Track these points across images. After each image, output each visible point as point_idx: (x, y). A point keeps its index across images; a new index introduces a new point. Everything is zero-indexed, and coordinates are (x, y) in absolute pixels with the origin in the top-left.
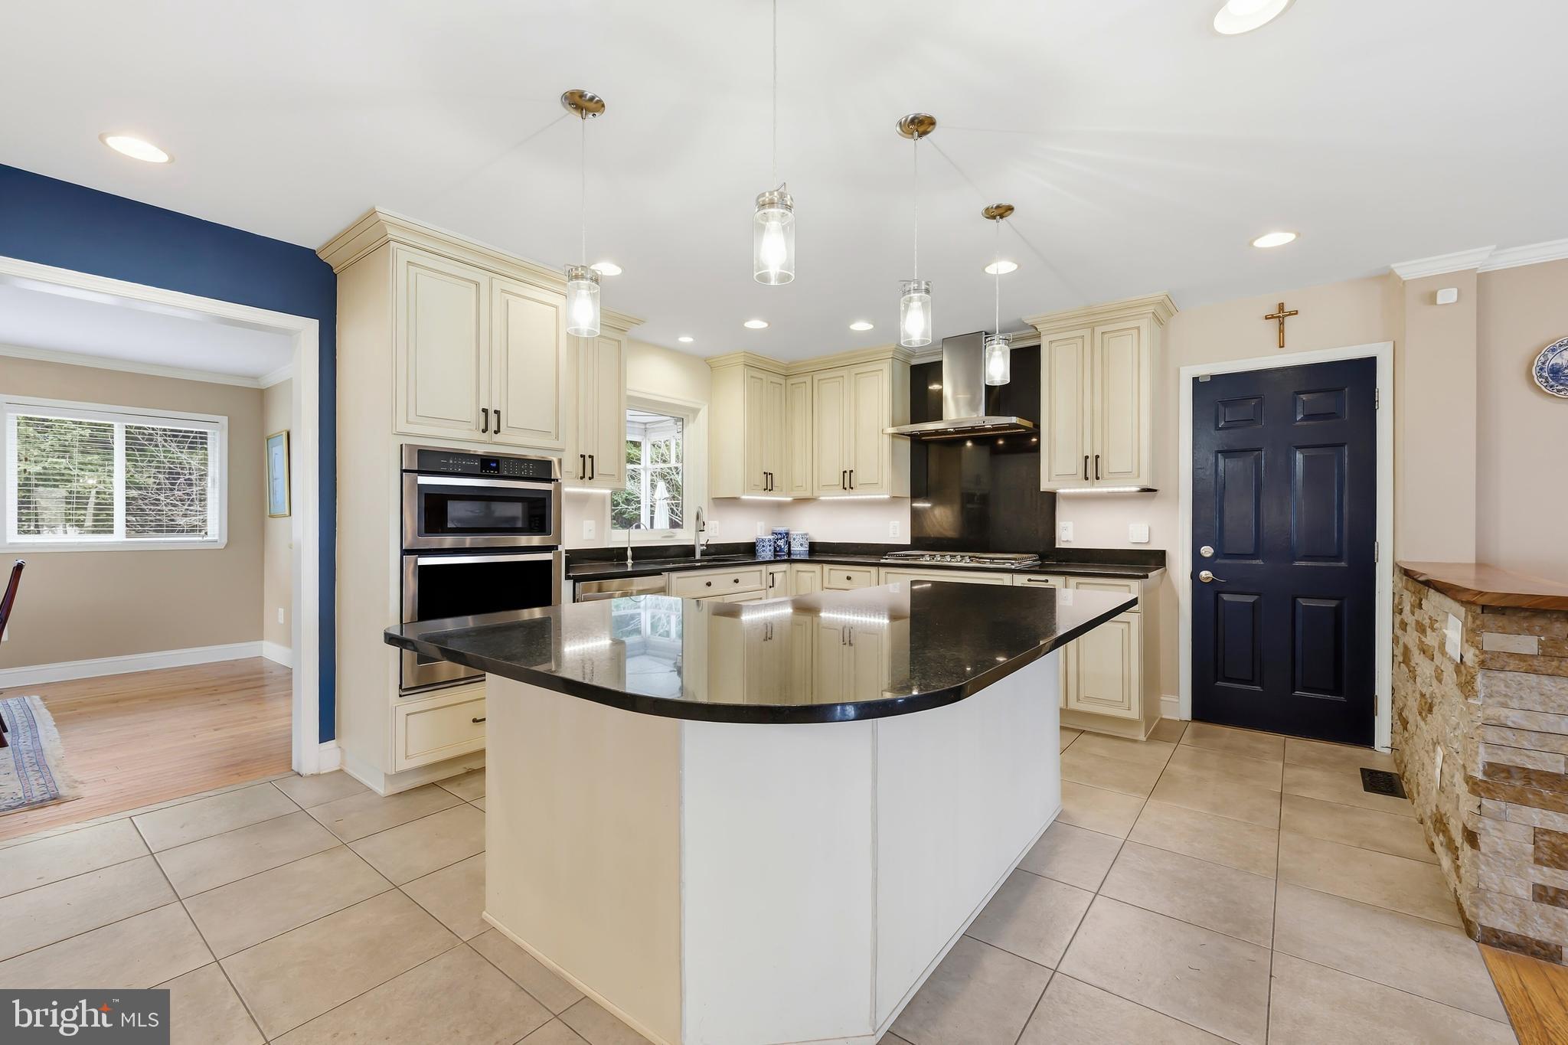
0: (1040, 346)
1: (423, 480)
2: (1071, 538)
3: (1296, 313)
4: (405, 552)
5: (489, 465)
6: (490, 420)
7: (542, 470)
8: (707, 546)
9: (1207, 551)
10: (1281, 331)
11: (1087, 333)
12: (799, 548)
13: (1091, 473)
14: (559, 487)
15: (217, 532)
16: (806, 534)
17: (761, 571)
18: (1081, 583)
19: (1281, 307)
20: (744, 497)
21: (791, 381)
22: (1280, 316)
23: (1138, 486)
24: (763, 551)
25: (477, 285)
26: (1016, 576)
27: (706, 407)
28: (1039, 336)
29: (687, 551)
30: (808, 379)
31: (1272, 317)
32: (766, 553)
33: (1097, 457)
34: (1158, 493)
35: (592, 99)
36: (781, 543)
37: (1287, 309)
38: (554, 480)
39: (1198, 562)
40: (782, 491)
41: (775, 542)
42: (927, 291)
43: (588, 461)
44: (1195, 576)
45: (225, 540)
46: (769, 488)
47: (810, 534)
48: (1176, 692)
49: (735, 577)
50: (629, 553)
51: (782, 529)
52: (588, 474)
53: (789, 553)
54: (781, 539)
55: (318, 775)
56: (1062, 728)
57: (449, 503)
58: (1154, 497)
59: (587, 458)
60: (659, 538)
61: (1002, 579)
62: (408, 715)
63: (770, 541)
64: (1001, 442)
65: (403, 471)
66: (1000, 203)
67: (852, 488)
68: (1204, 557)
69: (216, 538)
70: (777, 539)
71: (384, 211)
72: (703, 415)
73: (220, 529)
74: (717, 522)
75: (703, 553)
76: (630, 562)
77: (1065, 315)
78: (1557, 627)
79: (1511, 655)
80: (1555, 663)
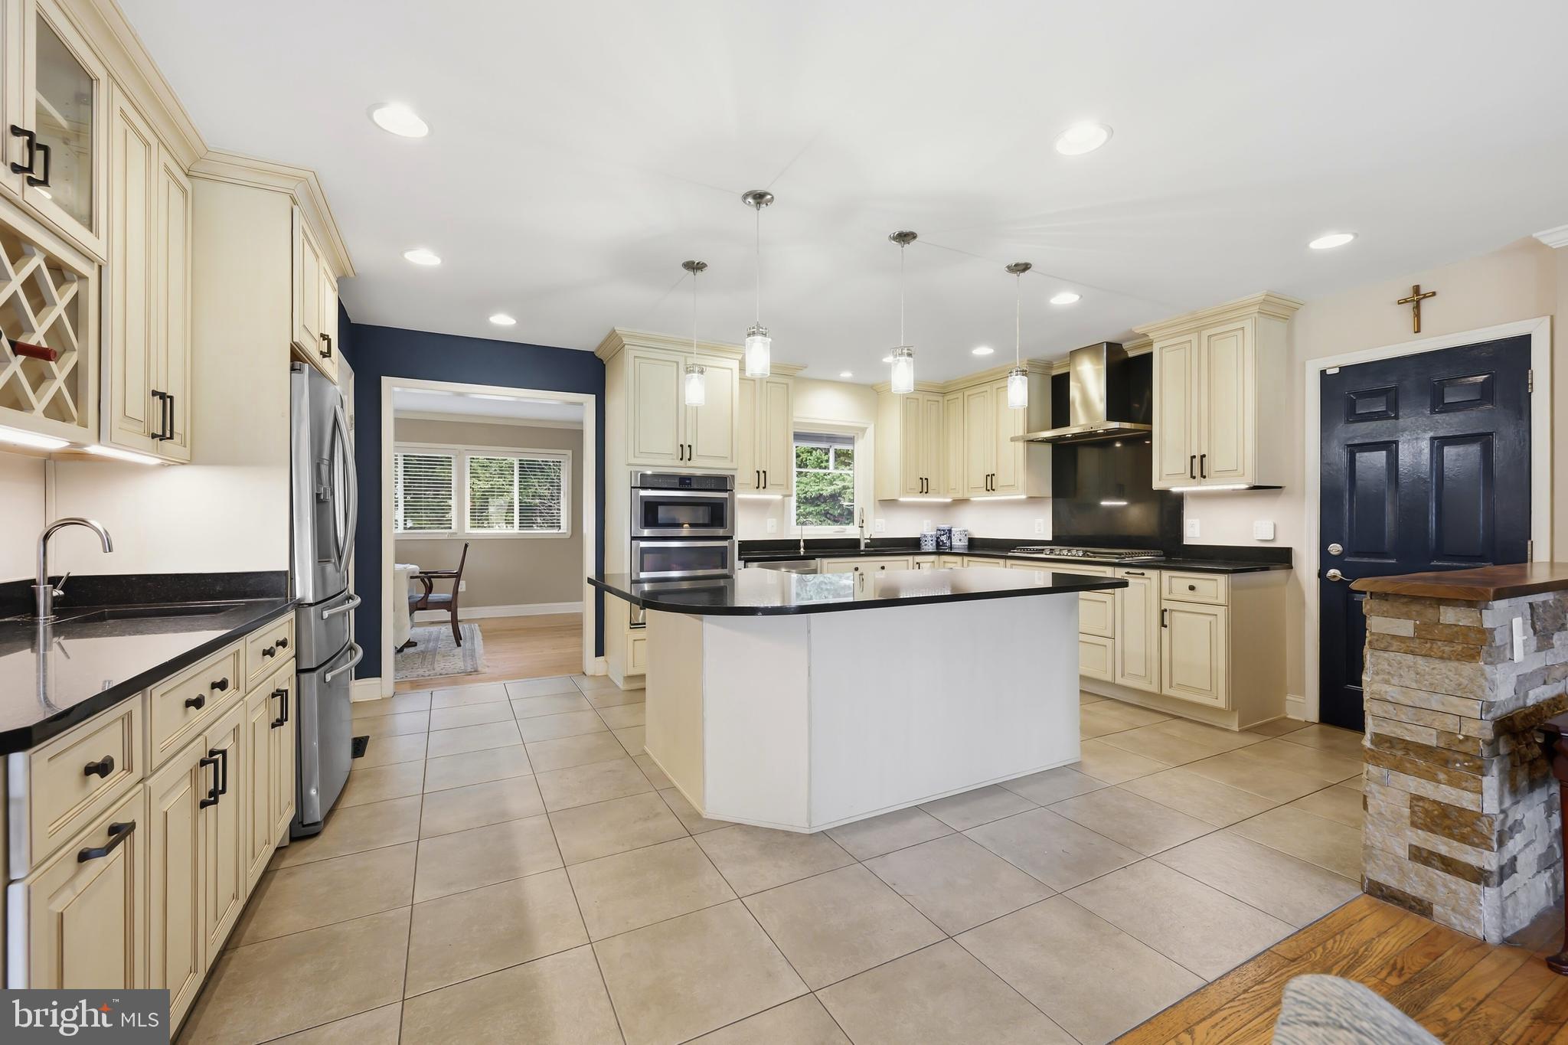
0: (1152, 353)
1: (643, 493)
2: (1198, 535)
3: (1434, 294)
4: (633, 538)
5: (685, 482)
6: (685, 452)
7: (722, 483)
8: (870, 539)
9: (1335, 548)
10: (1417, 315)
11: (1194, 337)
12: (959, 542)
13: (1197, 472)
14: (732, 497)
15: (566, 527)
16: (965, 531)
17: (907, 560)
18: (1174, 577)
19: (1417, 289)
20: (901, 499)
21: (948, 397)
22: (1417, 298)
23: (1247, 484)
24: (926, 545)
25: (677, 363)
26: (1117, 569)
27: (873, 425)
28: (1150, 344)
29: (855, 543)
30: (960, 395)
31: (1406, 301)
32: (929, 546)
33: (1204, 456)
34: (1285, 490)
35: (698, 263)
36: (944, 538)
37: (1423, 291)
38: (729, 490)
39: (1326, 560)
40: (939, 493)
41: (938, 538)
42: (910, 355)
43: (762, 475)
44: (1322, 574)
45: (570, 533)
46: (924, 489)
47: (969, 530)
48: (1301, 692)
49: (882, 564)
50: (802, 544)
51: (946, 527)
52: (762, 484)
53: (951, 548)
54: (943, 535)
55: (594, 676)
56: (1082, 692)
57: (659, 507)
58: (1280, 494)
59: (761, 472)
60: (832, 533)
61: (1105, 572)
62: (635, 640)
63: (932, 536)
64: (1118, 445)
65: (632, 487)
66: (1017, 262)
67: (994, 490)
68: (1333, 555)
69: (565, 531)
70: (941, 535)
71: (619, 330)
72: (870, 432)
73: (568, 526)
74: (883, 520)
75: (867, 545)
76: (802, 549)
77: (1169, 323)
78: (1430, 613)
79: (1394, 637)
80: (1428, 645)
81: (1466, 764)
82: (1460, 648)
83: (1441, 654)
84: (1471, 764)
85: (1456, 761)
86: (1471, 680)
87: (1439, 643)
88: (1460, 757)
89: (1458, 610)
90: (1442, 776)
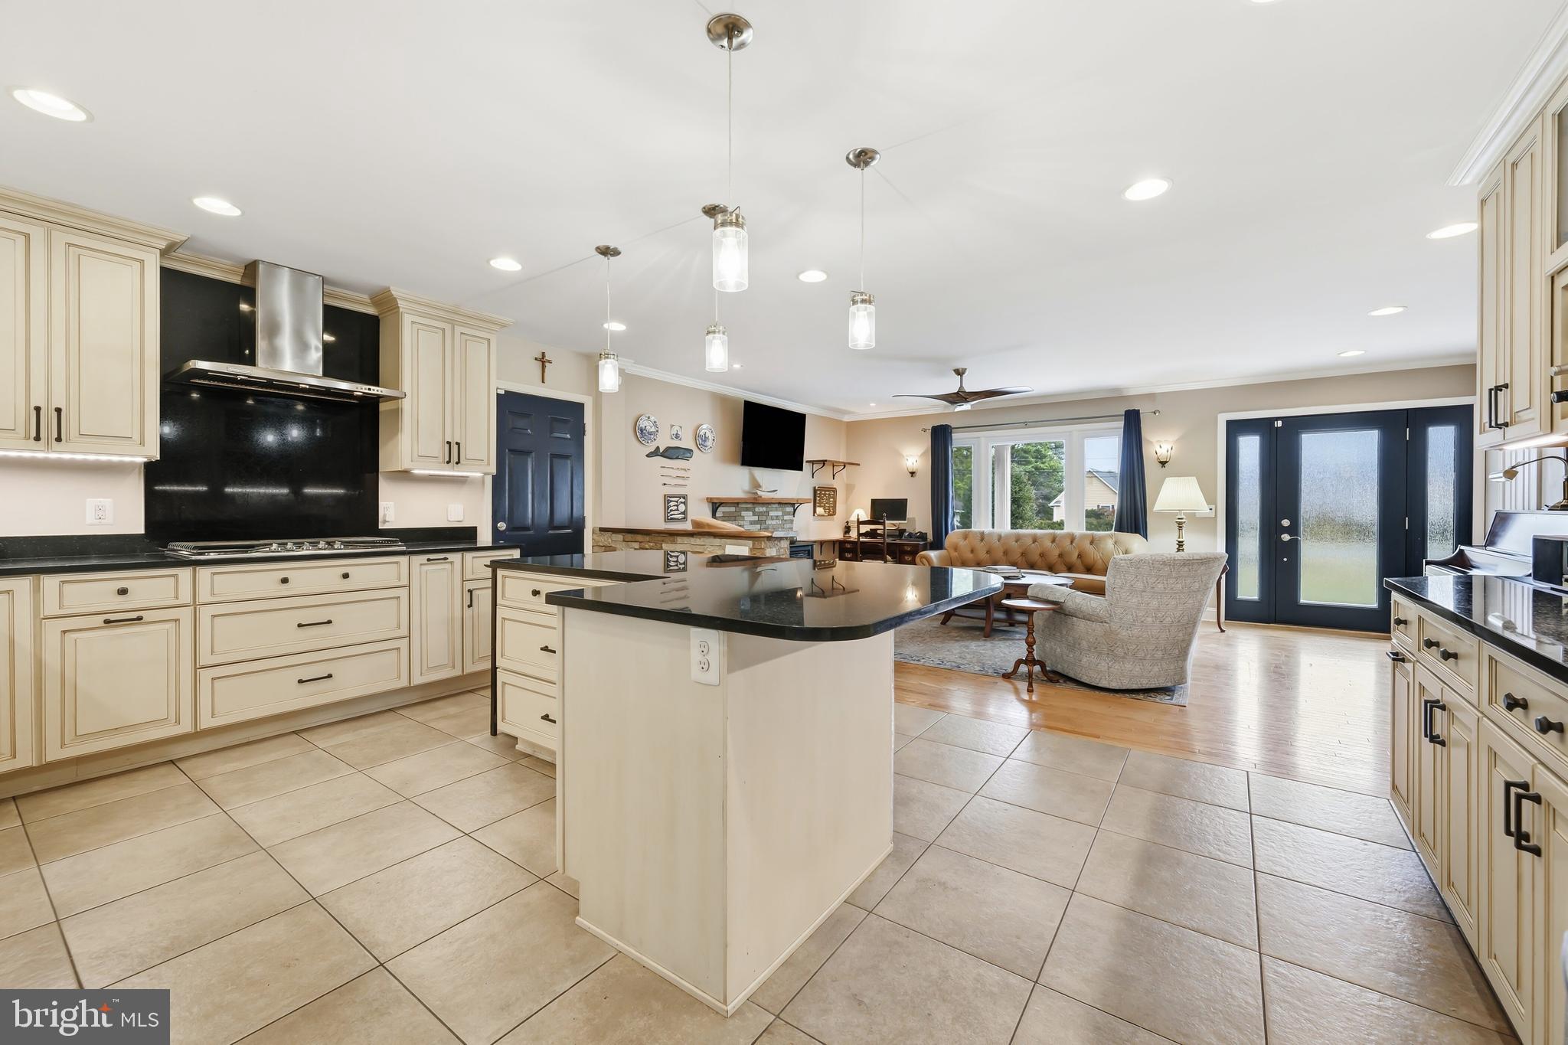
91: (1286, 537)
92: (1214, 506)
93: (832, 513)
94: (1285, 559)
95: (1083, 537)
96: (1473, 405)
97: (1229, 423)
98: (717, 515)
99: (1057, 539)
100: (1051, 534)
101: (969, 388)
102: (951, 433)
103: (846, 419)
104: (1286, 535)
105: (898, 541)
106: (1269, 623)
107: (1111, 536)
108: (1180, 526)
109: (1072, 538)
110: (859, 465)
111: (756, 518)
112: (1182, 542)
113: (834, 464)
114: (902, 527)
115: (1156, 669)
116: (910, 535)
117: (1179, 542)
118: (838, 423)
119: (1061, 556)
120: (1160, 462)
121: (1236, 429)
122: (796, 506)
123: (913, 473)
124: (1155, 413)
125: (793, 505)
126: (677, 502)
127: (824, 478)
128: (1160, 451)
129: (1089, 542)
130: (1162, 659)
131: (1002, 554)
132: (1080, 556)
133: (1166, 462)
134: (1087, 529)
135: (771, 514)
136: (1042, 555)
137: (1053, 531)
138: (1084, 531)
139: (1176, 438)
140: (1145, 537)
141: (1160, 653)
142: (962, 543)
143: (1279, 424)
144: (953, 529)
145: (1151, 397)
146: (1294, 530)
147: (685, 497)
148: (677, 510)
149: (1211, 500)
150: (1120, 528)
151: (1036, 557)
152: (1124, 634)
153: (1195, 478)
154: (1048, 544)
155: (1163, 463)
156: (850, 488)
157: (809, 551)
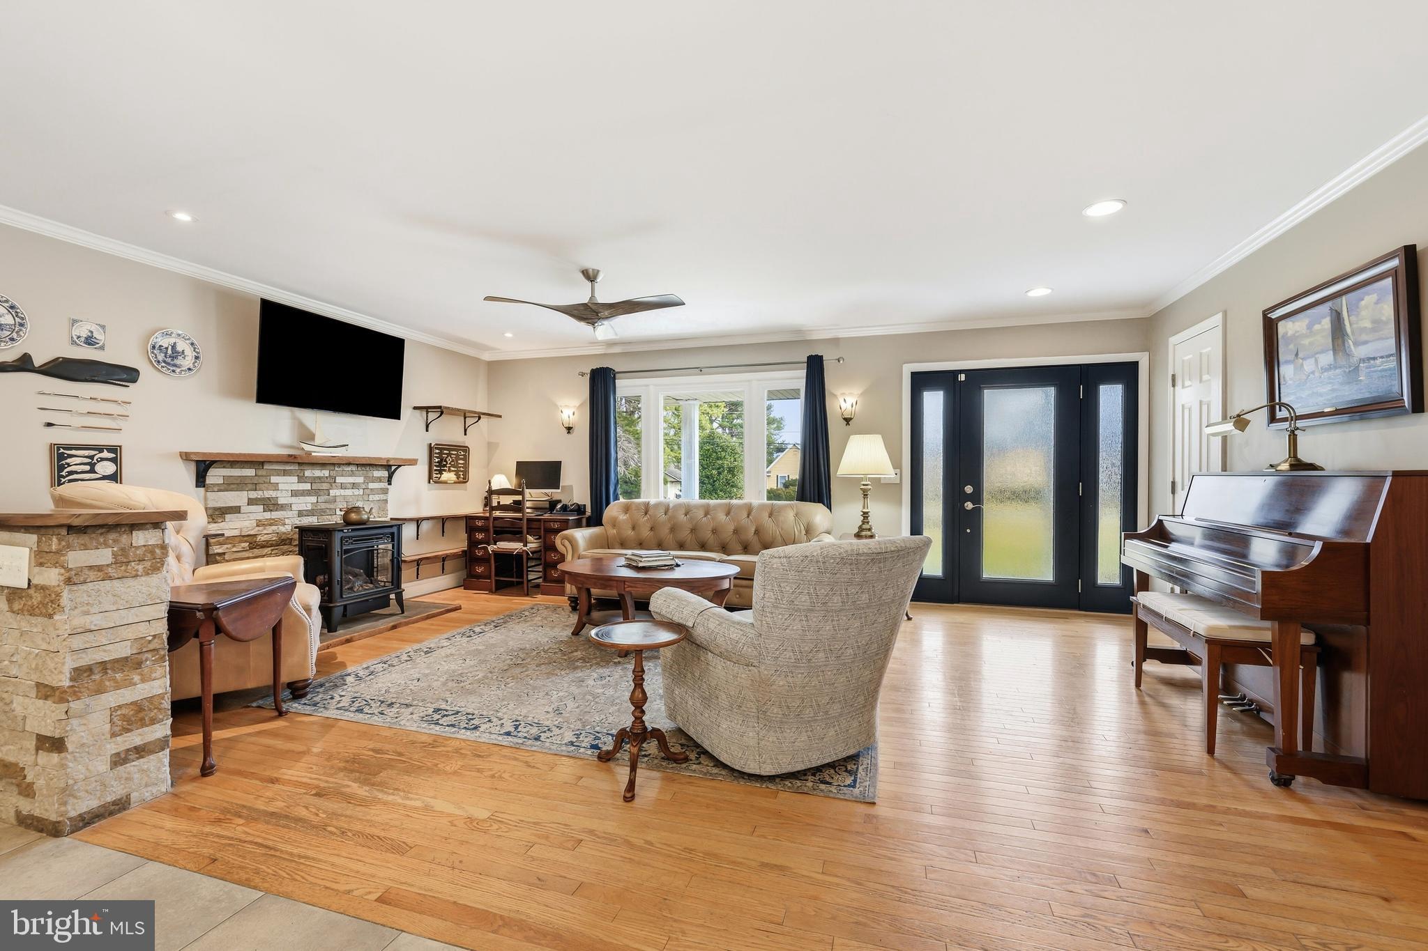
78: (124, 539)
79: (91, 568)
80: (123, 568)
81: (153, 659)
82: (149, 563)
83: (135, 573)
84: (157, 657)
85: (146, 660)
86: (158, 587)
87: (133, 564)
88: (149, 655)
89: (146, 532)
90: (137, 678)
91: (969, 506)
92: (899, 470)
93: (463, 479)
94: (968, 531)
95: (762, 507)
96: (1138, 362)
97: (914, 375)
98: (209, 480)
99: (733, 510)
100: (726, 504)
101: (602, 298)
102: (614, 378)
103: (487, 357)
104: (969, 503)
105: (547, 516)
106: (953, 603)
107: (791, 506)
108: (865, 496)
109: (749, 509)
110: (500, 416)
111: (307, 486)
112: (867, 513)
113: (465, 414)
114: (556, 498)
115: (832, 732)
116: (565, 508)
117: (864, 513)
118: (475, 361)
119: (736, 531)
120: (845, 419)
121: (921, 381)
122: (393, 468)
123: (569, 429)
124: (839, 361)
125: (387, 467)
126: (92, 457)
127: (447, 431)
128: (844, 406)
129: (767, 514)
130: (841, 715)
131: (668, 531)
132: (757, 532)
133: (851, 419)
134: (768, 500)
135: (339, 480)
136: (714, 531)
137: (727, 501)
138: (765, 501)
139: (860, 392)
140: (829, 507)
141: (837, 707)
142: (623, 517)
143: (962, 377)
144: (616, 498)
145: (835, 341)
146: (977, 497)
147: (114, 449)
148: (92, 471)
149: (897, 465)
150: (802, 497)
151: (708, 535)
152: (781, 683)
153: (880, 436)
154: (722, 517)
155: (848, 420)
156: (491, 447)
157: (392, 534)
